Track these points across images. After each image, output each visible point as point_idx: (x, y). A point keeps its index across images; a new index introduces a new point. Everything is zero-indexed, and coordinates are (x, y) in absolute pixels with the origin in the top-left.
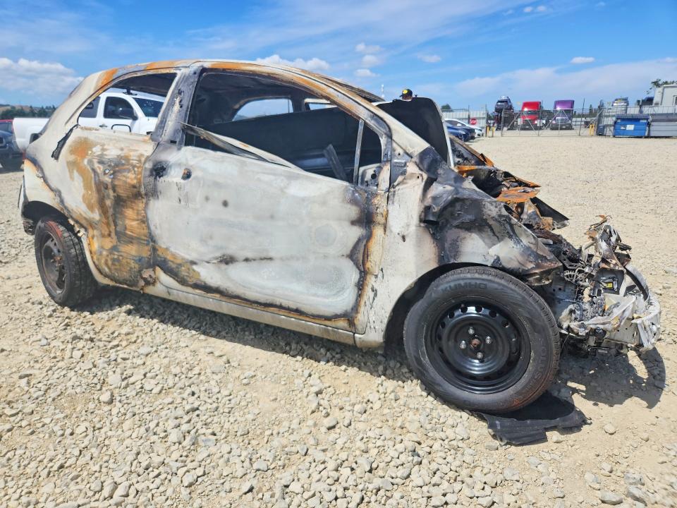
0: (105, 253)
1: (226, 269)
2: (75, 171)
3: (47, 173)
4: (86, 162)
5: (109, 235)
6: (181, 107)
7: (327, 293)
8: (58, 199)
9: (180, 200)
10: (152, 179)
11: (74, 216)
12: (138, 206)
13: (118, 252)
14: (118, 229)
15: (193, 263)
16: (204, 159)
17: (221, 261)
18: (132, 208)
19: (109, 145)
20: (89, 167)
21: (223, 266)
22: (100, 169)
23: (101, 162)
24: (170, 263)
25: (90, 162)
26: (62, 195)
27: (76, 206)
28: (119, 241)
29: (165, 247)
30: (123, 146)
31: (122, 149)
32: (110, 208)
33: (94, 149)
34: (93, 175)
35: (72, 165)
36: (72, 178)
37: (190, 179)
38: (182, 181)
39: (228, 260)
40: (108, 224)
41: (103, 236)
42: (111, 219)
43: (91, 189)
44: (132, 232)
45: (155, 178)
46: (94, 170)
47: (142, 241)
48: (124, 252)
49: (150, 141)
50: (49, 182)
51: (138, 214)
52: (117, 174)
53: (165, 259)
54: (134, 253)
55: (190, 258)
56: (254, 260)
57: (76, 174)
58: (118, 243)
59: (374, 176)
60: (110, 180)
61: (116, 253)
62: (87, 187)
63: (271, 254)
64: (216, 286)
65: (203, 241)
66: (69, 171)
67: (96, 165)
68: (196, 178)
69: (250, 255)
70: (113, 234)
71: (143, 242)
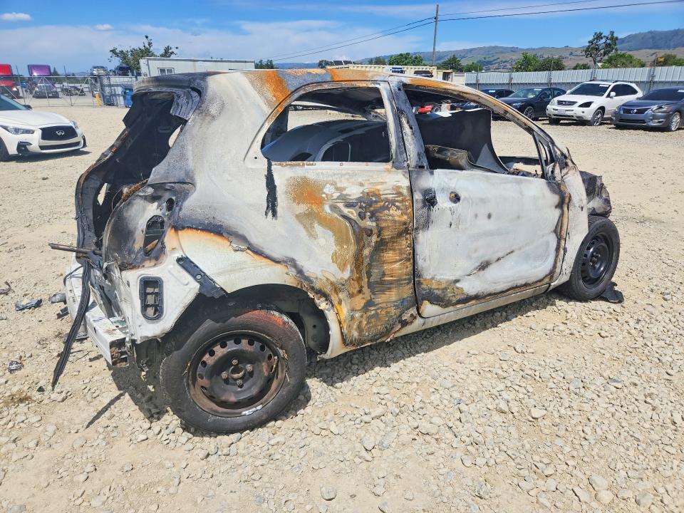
0: (357, 315)
1: (483, 276)
2: (316, 225)
3: (255, 240)
4: (327, 209)
5: (360, 292)
6: (411, 128)
7: (540, 263)
8: (293, 272)
9: (451, 225)
10: (425, 210)
11: (317, 285)
12: (401, 245)
13: (375, 305)
14: (372, 279)
15: (457, 281)
16: (458, 180)
17: (480, 269)
18: (394, 250)
19: (341, 181)
20: (336, 215)
21: (482, 272)
22: (352, 214)
23: (349, 205)
24: (436, 291)
25: (333, 208)
26: (299, 263)
27: (322, 271)
28: (374, 294)
29: (430, 277)
30: (360, 180)
31: (361, 185)
32: (367, 257)
33: (326, 190)
34: (348, 224)
35: (308, 219)
36: (312, 235)
37: (461, 201)
38: (454, 205)
39: (484, 266)
40: (359, 279)
41: (351, 296)
42: (364, 272)
43: (348, 242)
44: (392, 276)
45: (429, 209)
46: (345, 217)
47: (402, 282)
48: (383, 303)
49: (394, 169)
50: (268, 252)
51: (401, 254)
52: (377, 214)
53: (430, 289)
54: (394, 299)
55: (453, 278)
56: (503, 257)
57: (318, 228)
58: (373, 297)
59: (553, 172)
60: (374, 224)
61: (373, 308)
62: (341, 240)
63: (513, 248)
64: (475, 293)
65: (469, 257)
66: (305, 227)
67: (346, 211)
68: (465, 198)
69: (500, 255)
70: (366, 289)
71: (404, 282)
